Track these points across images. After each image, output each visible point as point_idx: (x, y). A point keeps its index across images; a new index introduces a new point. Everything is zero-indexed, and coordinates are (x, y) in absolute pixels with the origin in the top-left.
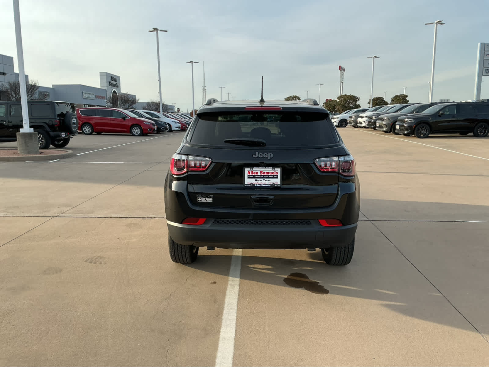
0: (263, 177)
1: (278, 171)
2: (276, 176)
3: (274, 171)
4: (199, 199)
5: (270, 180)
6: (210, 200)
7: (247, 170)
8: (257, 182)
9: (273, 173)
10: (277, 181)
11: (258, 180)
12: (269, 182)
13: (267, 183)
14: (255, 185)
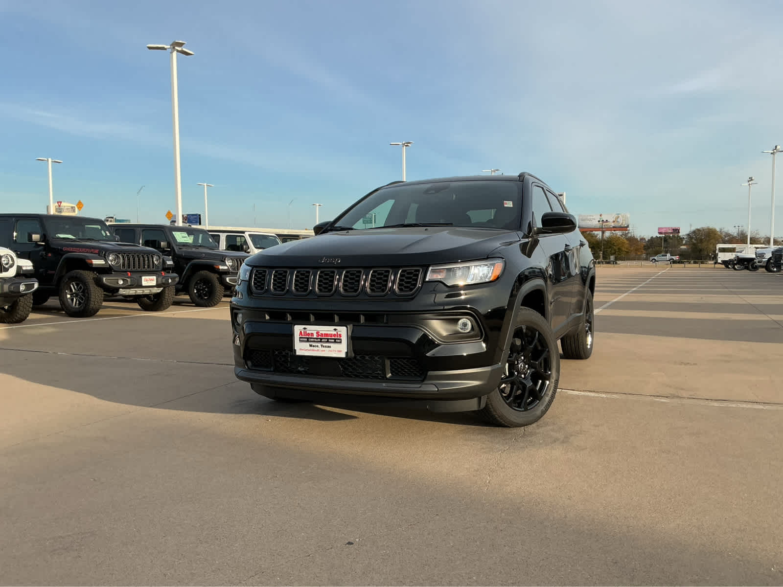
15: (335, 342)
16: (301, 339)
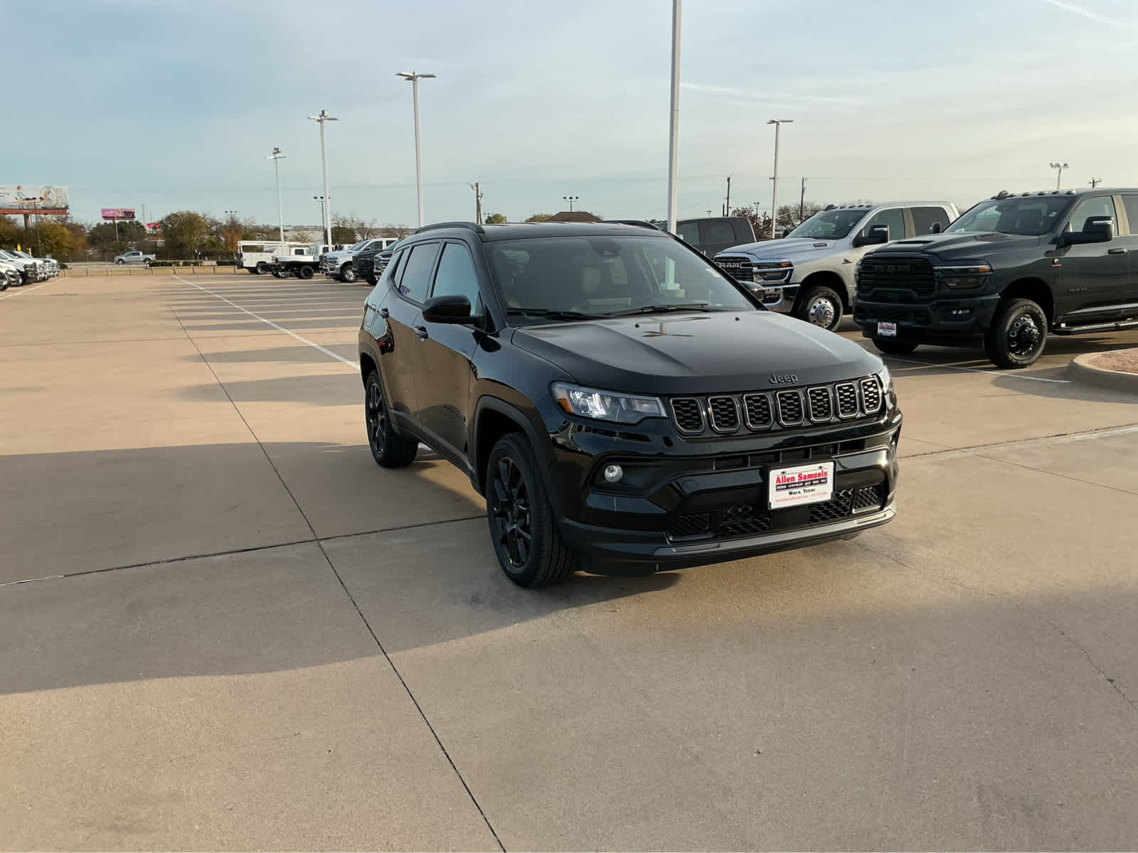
15: (820, 483)
16: (779, 487)
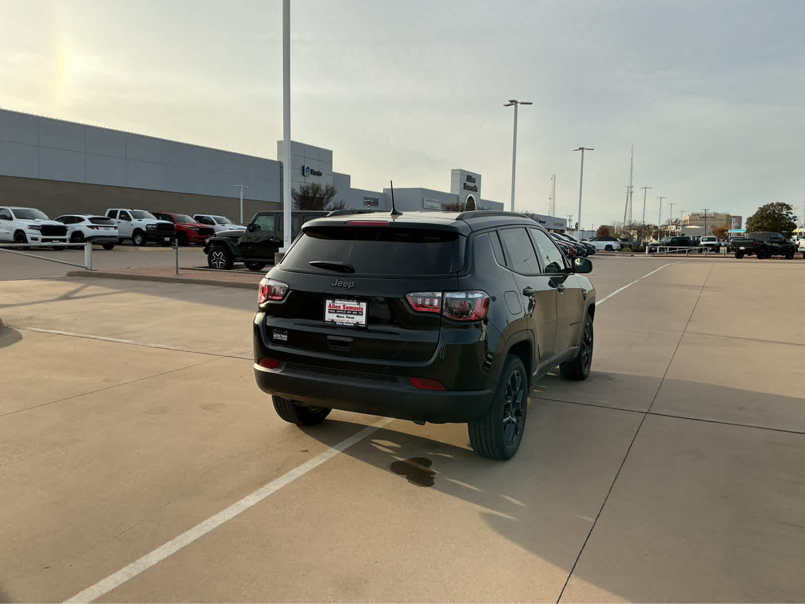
0: (346, 313)
1: (364, 305)
2: (361, 313)
3: (358, 306)
4: (275, 336)
5: (353, 318)
6: (285, 338)
7: (328, 302)
8: (339, 318)
9: (358, 308)
10: (362, 320)
11: (340, 317)
12: (353, 320)
13: (351, 321)
14: (336, 322)
